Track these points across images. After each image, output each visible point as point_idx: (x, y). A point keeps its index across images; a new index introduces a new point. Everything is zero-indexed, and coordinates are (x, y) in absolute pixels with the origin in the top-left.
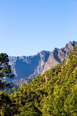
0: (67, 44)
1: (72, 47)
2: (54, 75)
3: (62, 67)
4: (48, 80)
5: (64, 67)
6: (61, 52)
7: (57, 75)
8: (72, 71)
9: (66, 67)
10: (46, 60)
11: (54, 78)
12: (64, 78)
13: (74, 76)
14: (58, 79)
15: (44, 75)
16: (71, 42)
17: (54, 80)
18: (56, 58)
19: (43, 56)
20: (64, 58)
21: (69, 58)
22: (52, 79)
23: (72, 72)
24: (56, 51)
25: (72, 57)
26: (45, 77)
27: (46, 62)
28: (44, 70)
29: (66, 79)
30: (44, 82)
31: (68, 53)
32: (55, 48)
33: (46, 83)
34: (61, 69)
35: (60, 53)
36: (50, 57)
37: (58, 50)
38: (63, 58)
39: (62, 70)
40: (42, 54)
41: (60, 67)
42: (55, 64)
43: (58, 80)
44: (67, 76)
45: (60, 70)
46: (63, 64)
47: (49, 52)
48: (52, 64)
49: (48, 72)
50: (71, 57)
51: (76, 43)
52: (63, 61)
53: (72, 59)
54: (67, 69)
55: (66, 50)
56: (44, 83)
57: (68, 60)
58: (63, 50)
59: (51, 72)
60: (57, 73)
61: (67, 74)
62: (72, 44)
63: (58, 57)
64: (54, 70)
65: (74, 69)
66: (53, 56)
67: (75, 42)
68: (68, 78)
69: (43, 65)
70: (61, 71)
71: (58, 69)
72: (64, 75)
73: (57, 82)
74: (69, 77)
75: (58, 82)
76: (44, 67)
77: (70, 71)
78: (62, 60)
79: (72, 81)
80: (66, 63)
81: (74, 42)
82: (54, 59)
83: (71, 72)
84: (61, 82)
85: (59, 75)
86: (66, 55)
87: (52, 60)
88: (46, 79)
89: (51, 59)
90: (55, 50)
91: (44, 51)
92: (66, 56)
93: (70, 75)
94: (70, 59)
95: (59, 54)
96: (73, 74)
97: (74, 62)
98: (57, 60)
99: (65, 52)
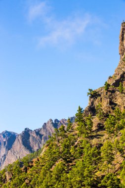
0: (45, 124)
1: (53, 129)
2: (22, 172)
3: (35, 160)
4: (11, 179)
5: (38, 160)
6: (35, 135)
7: (26, 172)
8: (51, 167)
9: (41, 161)
10: (9, 146)
11: (21, 177)
12: (38, 177)
13: (54, 176)
14: (27, 178)
15: (5, 171)
16: (51, 120)
17: (21, 180)
18: (26, 144)
19: (5, 140)
20: (39, 145)
21: (46, 146)
22: (17, 177)
23: (51, 170)
24: (27, 133)
25: (52, 145)
26: (6, 173)
27: (9, 149)
28: (5, 163)
29: (39, 180)
30: (4, 182)
31: (46, 138)
32: (26, 129)
33: (7, 184)
34: (32, 162)
35: (33, 137)
36: (16, 142)
37: (30, 132)
38: (37, 145)
39: (34, 165)
40: (4, 136)
41: (32, 159)
42: (24, 153)
43: (27, 181)
44: (41, 175)
45: (30, 165)
46: (37, 155)
47: (14, 133)
48: (18, 153)
49: (11, 166)
50: (50, 144)
51: (59, 123)
52: (37, 150)
53: (51, 148)
54: (43, 164)
55: (42, 132)
56: (4, 184)
57: (45, 149)
58: (38, 132)
59: (17, 167)
60: (26, 170)
61: (42, 171)
62: (53, 123)
63: (30, 143)
64: (21, 164)
65: (53, 164)
66: (21, 141)
67: (58, 121)
68: (44, 179)
69: (5, 155)
70: (32, 166)
71: (28, 163)
72: (37, 173)
73: (24, 183)
74: (46, 176)
75: (27, 184)
76: (5, 158)
77: (47, 167)
78: (35, 148)
79: (49, 184)
80: (42, 154)
81: (56, 120)
82: (23, 146)
83: (49, 169)
84: (31, 183)
85: (28, 172)
86: (43, 140)
87: (18, 147)
88: (8, 178)
89: (18, 145)
90: (25, 132)
91: (7, 132)
92: (42, 143)
93: (46, 173)
94: (48, 147)
95: (31, 139)
96: (51, 172)
97: (55, 153)
98: (28, 149)
99: (41, 136)
